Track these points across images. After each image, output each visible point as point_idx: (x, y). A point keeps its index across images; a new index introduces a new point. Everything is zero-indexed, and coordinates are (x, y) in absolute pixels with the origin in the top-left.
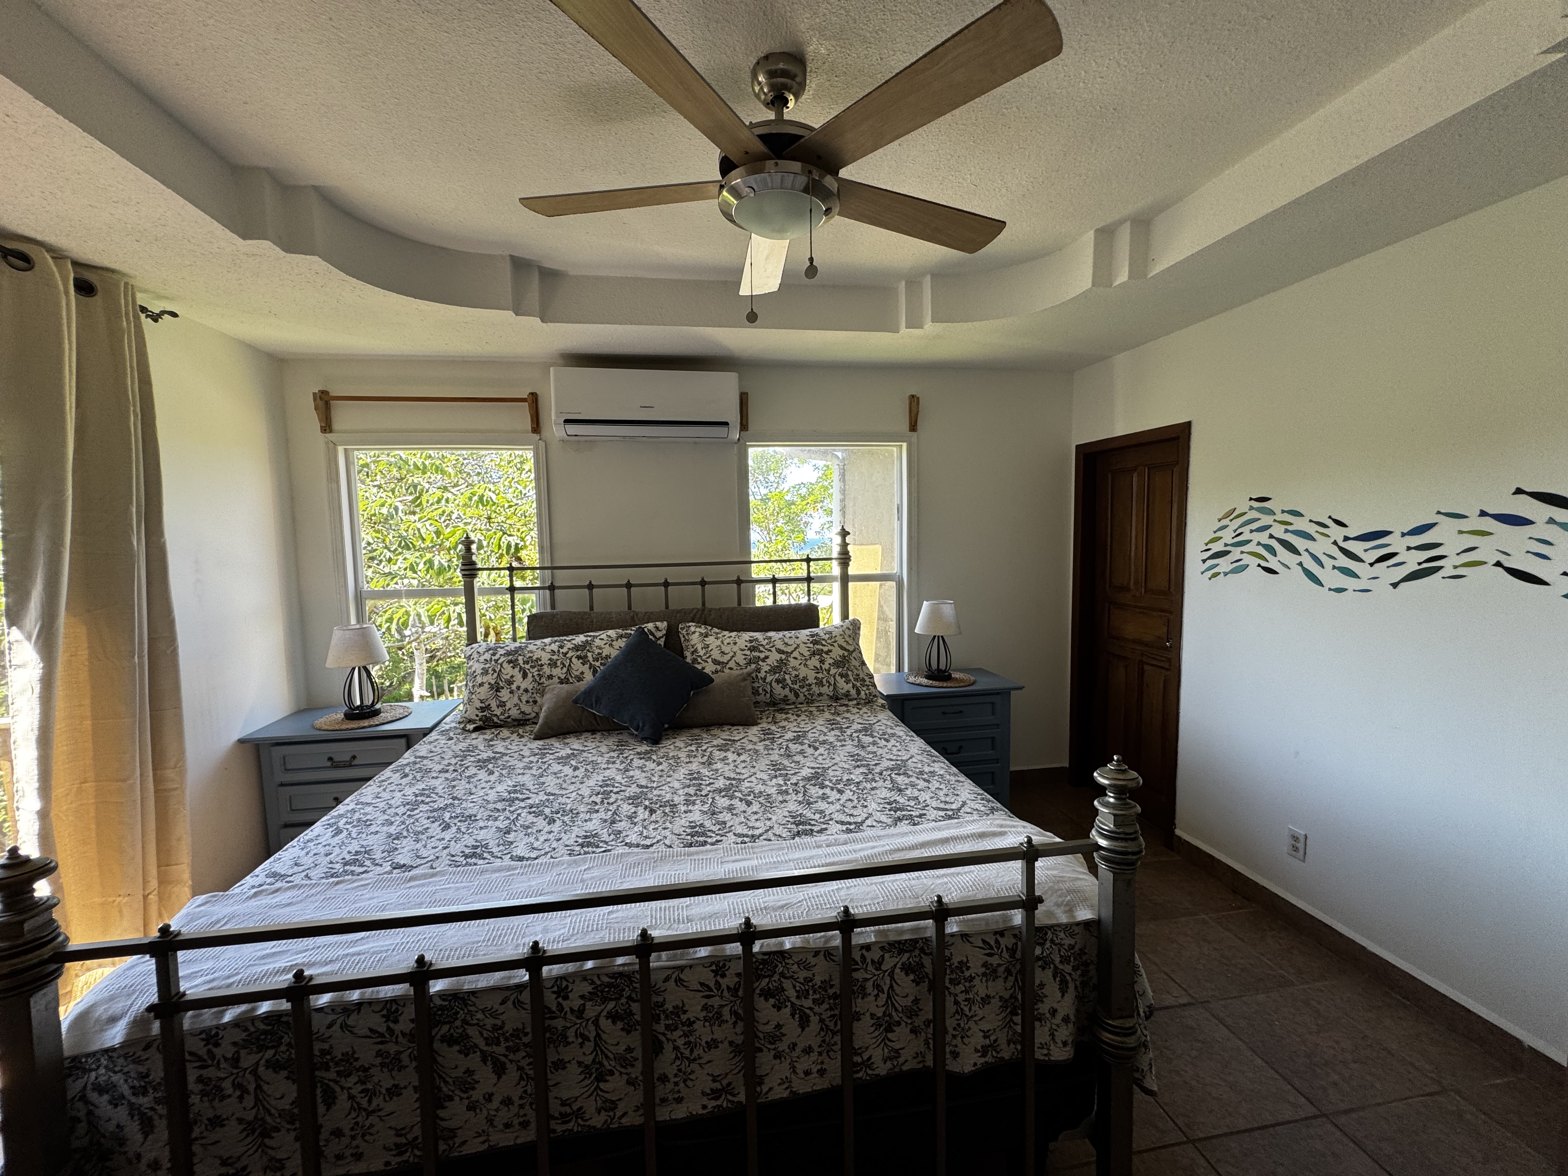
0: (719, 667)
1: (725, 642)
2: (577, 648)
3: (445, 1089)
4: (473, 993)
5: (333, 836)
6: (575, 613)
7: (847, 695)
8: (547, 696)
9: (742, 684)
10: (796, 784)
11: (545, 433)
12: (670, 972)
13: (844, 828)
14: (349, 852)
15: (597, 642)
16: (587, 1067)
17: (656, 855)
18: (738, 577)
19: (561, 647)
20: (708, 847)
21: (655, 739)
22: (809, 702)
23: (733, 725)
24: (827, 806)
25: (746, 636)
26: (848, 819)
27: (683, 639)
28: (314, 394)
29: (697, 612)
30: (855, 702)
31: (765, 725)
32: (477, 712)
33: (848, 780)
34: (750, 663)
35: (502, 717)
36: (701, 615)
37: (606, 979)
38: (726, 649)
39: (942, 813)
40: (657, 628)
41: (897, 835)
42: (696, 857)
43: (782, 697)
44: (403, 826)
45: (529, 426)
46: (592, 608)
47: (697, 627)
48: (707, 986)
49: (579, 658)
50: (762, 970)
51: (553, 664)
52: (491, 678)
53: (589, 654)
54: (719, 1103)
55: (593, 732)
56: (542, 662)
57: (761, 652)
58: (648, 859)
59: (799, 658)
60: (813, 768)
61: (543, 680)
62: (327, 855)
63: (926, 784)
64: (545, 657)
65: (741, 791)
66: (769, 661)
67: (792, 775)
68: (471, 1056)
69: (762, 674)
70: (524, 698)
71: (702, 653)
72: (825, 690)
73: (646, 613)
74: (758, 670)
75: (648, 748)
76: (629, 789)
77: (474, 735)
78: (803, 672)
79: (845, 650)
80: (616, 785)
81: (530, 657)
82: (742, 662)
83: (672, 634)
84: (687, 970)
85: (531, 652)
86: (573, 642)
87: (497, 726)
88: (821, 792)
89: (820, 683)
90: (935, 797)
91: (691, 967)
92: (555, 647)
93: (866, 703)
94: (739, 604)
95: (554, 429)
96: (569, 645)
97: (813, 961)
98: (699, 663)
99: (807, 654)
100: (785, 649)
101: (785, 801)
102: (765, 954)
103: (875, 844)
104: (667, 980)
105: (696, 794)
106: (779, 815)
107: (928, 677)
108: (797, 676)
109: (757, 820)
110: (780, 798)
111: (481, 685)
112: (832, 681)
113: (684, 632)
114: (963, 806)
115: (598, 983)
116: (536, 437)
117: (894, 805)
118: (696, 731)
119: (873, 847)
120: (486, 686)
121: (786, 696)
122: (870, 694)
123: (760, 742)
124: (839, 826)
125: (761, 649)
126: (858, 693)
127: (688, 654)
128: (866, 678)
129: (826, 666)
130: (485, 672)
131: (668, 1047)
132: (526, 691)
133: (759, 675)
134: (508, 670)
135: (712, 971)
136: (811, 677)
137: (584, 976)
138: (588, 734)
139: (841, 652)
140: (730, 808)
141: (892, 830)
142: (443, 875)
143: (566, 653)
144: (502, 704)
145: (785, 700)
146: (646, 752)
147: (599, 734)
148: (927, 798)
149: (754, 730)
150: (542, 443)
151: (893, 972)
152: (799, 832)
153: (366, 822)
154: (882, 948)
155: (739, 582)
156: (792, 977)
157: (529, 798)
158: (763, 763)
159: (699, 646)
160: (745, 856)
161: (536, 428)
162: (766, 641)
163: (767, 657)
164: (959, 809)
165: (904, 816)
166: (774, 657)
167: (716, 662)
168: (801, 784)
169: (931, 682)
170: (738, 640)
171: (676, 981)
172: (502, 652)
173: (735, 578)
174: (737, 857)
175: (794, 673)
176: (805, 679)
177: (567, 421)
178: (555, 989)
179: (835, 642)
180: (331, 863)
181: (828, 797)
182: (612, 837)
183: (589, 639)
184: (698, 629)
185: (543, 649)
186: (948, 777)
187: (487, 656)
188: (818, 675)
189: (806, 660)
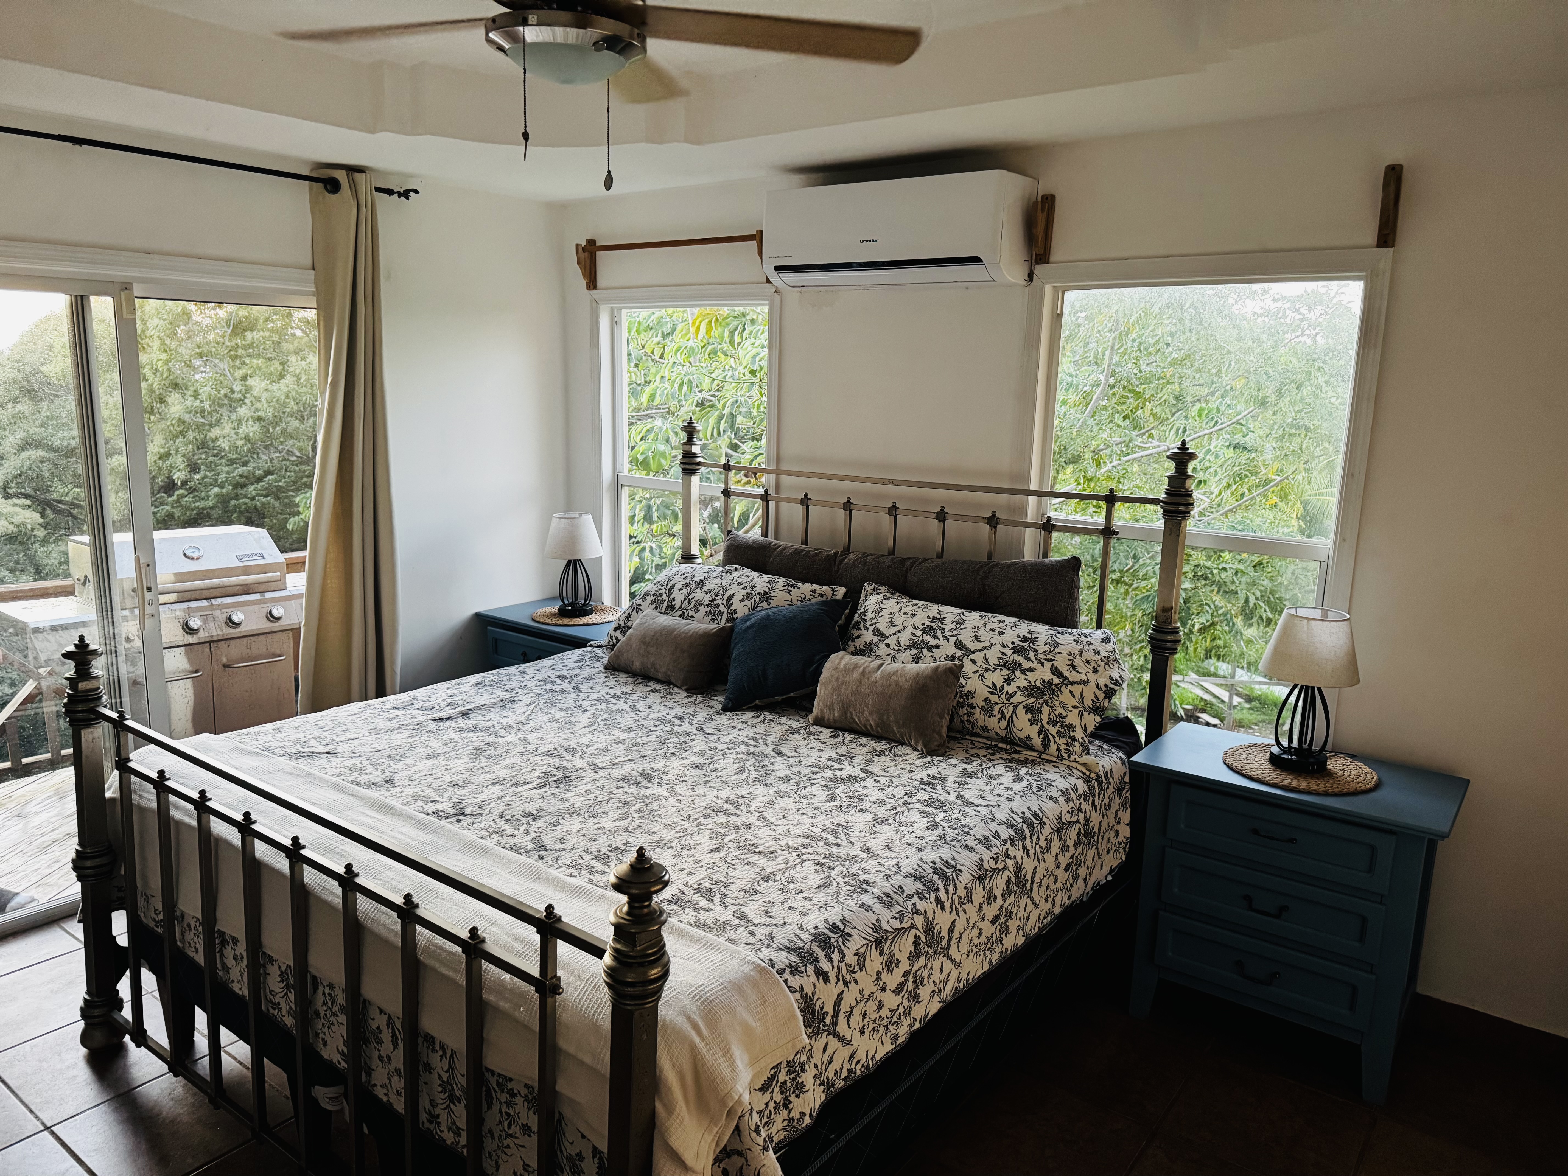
188: (991, 697)
189: (987, 669)
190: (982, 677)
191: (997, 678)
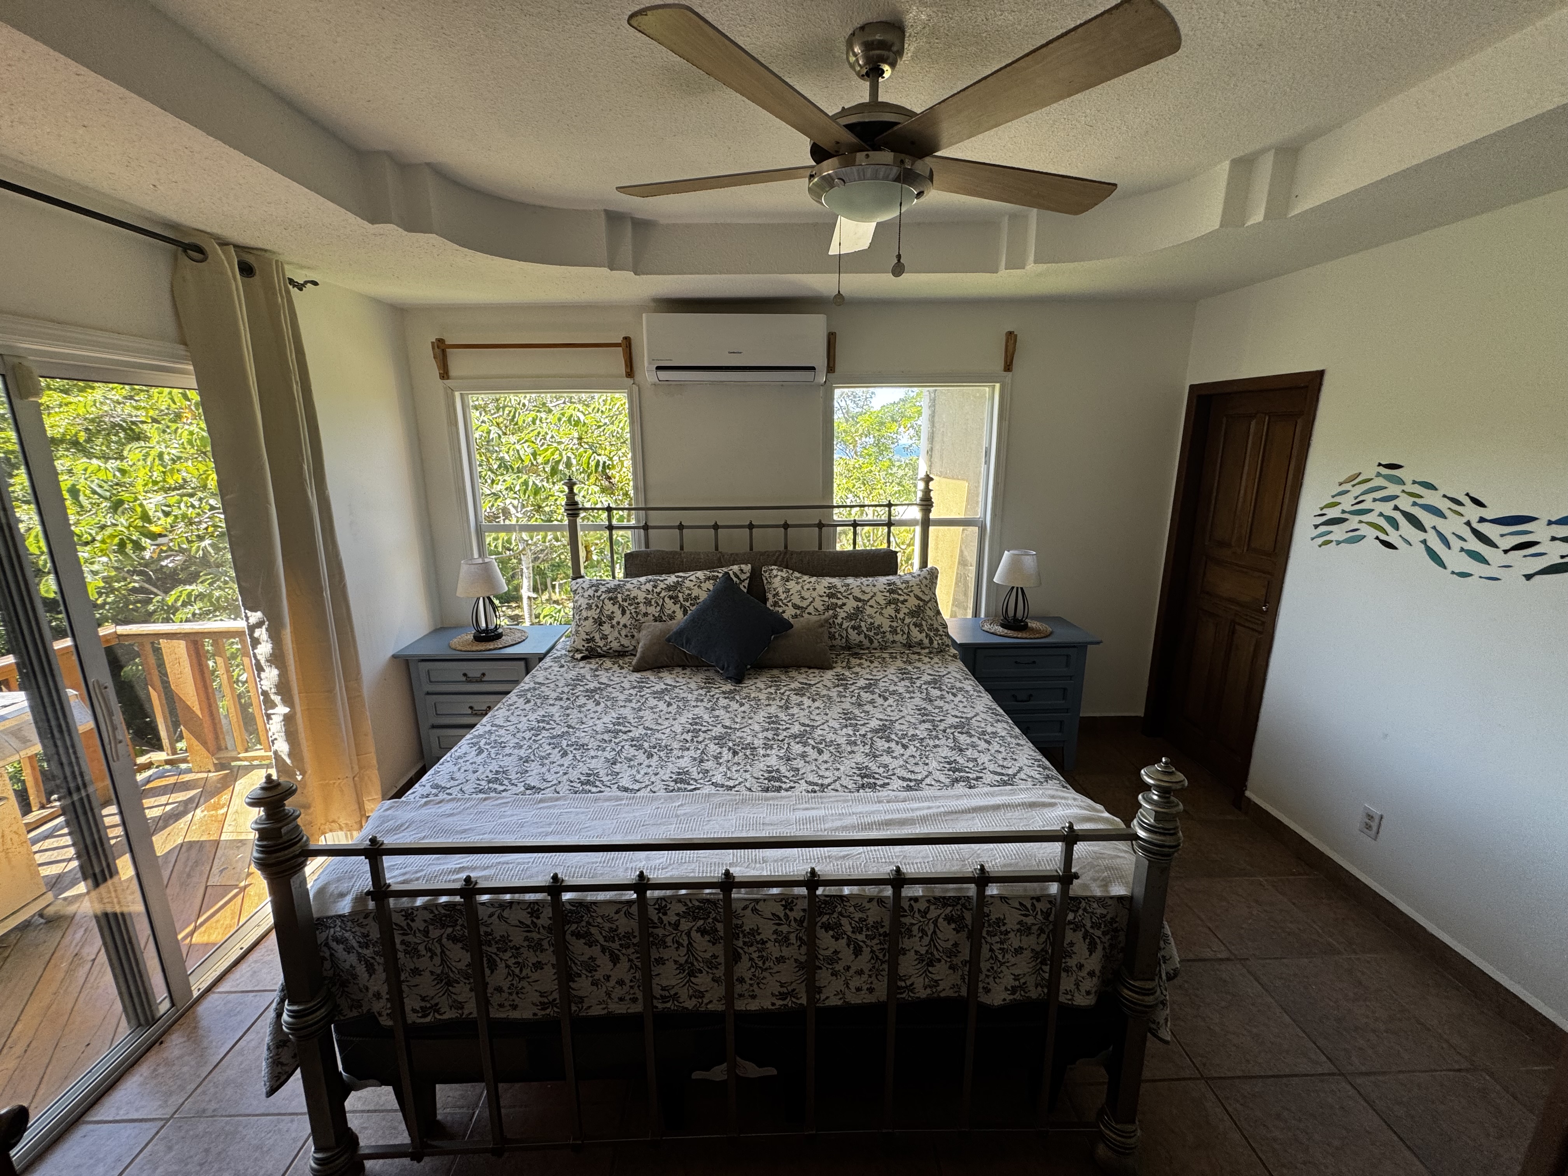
0: (798, 612)
1: (805, 588)
2: (669, 588)
3: (575, 969)
4: (595, 903)
5: (477, 755)
6: (667, 552)
7: (920, 644)
8: (644, 632)
9: (820, 630)
10: (864, 736)
11: (638, 377)
12: (748, 902)
13: (905, 784)
14: (491, 771)
15: (687, 583)
16: (681, 965)
17: (737, 797)
18: (820, 521)
19: (655, 587)
20: (783, 793)
21: (738, 679)
22: (883, 648)
23: (810, 668)
24: (891, 760)
25: (826, 581)
26: (909, 776)
27: (765, 582)
28: (433, 343)
29: (779, 555)
30: (927, 651)
31: (839, 670)
32: (584, 643)
33: (913, 735)
34: (827, 609)
35: (605, 649)
36: (783, 558)
37: (697, 904)
38: (806, 594)
39: (998, 778)
40: (742, 570)
41: (952, 797)
42: (771, 802)
43: (857, 642)
44: (530, 751)
45: (622, 370)
46: (682, 548)
47: (779, 570)
48: (778, 916)
49: (671, 597)
50: (824, 908)
51: (648, 603)
52: (594, 613)
53: (680, 595)
54: (785, 1002)
55: (684, 667)
56: (638, 601)
57: (839, 599)
58: (732, 800)
59: (875, 606)
60: (881, 720)
61: (640, 617)
62: (475, 772)
63: (986, 746)
64: (641, 596)
65: (813, 739)
66: (846, 608)
67: (861, 725)
68: (594, 947)
69: (839, 620)
70: (623, 633)
71: (783, 596)
72: (898, 638)
73: (732, 554)
74: (835, 616)
75: (733, 688)
76: (715, 729)
77: (582, 664)
78: (878, 620)
79: (921, 599)
80: (705, 724)
81: (628, 595)
82: (821, 608)
83: (756, 577)
84: (761, 903)
85: (629, 590)
86: (666, 582)
87: (600, 656)
88: (887, 745)
89: (894, 631)
90: (993, 760)
91: (765, 900)
92: (649, 586)
93: (938, 653)
94: (820, 548)
95: (647, 374)
96: (662, 585)
97: (868, 906)
98: (780, 606)
99: (883, 602)
100: (862, 598)
101: (853, 752)
102: (827, 896)
103: (931, 804)
104: (745, 908)
105: (773, 739)
106: (847, 766)
107: (1003, 626)
108: (872, 624)
109: (827, 769)
110: (849, 749)
111: (586, 619)
112: (906, 630)
113: (767, 575)
114: (1019, 772)
115: (690, 905)
116: (630, 381)
117: (953, 765)
118: (776, 672)
119: (929, 808)
120: (591, 620)
121: (860, 642)
122: (943, 644)
123: (834, 687)
124: (900, 782)
125: (839, 595)
126: (931, 642)
127: (770, 596)
128: (940, 628)
129: (901, 615)
130: (589, 607)
131: (745, 958)
132: (625, 626)
133: (836, 621)
134: (609, 607)
135: (782, 905)
136: (886, 625)
137: (680, 900)
138: (679, 670)
139: (917, 602)
140: (804, 755)
141: (950, 792)
142: (565, 800)
143: (660, 593)
144: (604, 637)
145: (860, 645)
146: (731, 692)
147: (689, 669)
148: (986, 760)
149: (829, 674)
150: (635, 388)
151: (937, 920)
152: (863, 784)
153: (501, 743)
154: (929, 901)
155: (820, 526)
156: (849, 916)
157: (630, 731)
158: (835, 711)
159: (781, 590)
160: (814, 806)
161: (630, 373)
162: (844, 588)
163: (844, 604)
164: (1015, 775)
165: (961, 777)
166: (851, 604)
167: (795, 606)
168: (869, 735)
169: (1006, 631)
170: (817, 586)
171: (752, 910)
172: (603, 589)
173: (817, 522)
174: (807, 806)
175: (870, 621)
176: (880, 626)
177: (659, 368)
178: (657, 906)
179: (912, 591)
180: (478, 780)
181: (893, 752)
182: (701, 775)
183: (680, 580)
184: (779, 573)
185: (639, 588)
186: (1009, 739)
187: (591, 592)
188: (893, 624)
189: (882, 608)
190: (881, 613)
191: (890, 611)
